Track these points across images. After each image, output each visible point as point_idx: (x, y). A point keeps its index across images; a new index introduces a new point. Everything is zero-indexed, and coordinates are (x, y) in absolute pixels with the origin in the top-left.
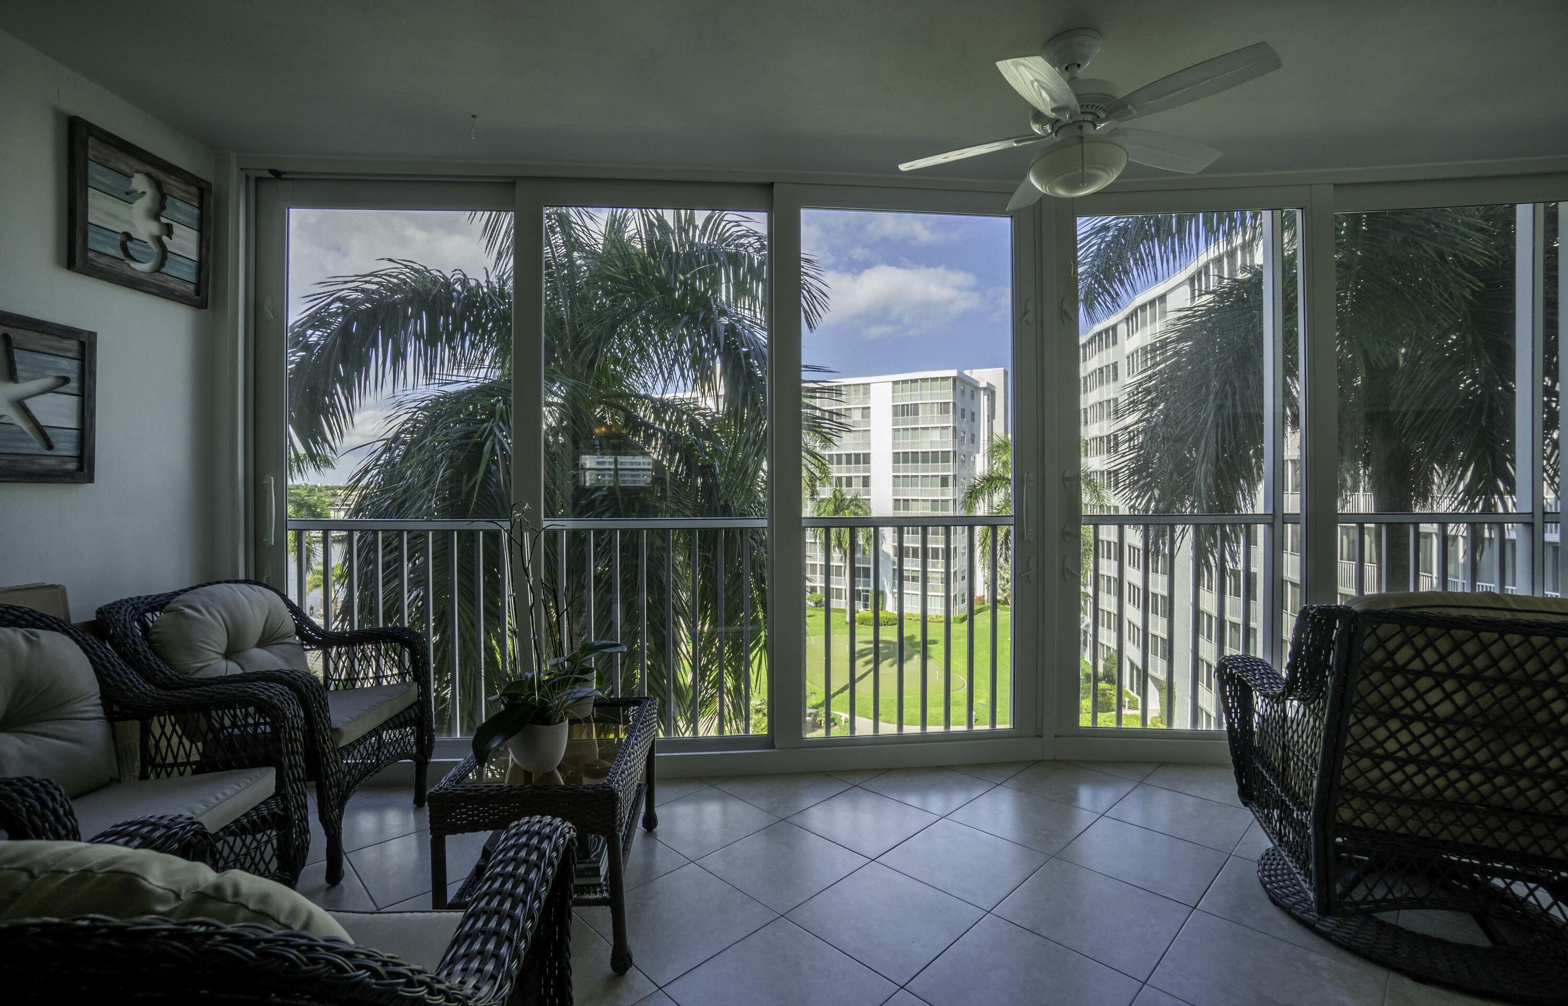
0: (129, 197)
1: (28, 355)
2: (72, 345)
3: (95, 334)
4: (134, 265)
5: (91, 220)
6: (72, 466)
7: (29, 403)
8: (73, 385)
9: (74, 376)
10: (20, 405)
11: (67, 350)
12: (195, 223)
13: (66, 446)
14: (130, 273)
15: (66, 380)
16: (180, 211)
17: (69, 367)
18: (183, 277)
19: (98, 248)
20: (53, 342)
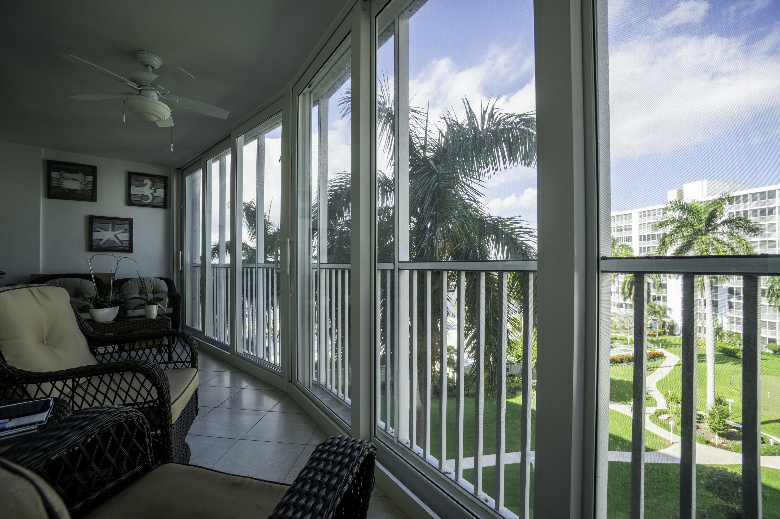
0: (143, 186)
1: (116, 225)
2: (128, 222)
3: (132, 219)
4: (144, 201)
5: (132, 193)
6: (128, 249)
7: (117, 235)
8: (128, 231)
9: (128, 229)
10: (116, 236)
11: (126, 223)
12: (163, 187)
13: (126, 245)
14: (143, 203)
15: (126, 230)
16: (158, 186)
17: (127, 227)
18: (159, 201)
19: (135, 199)
20: (123, 222)
